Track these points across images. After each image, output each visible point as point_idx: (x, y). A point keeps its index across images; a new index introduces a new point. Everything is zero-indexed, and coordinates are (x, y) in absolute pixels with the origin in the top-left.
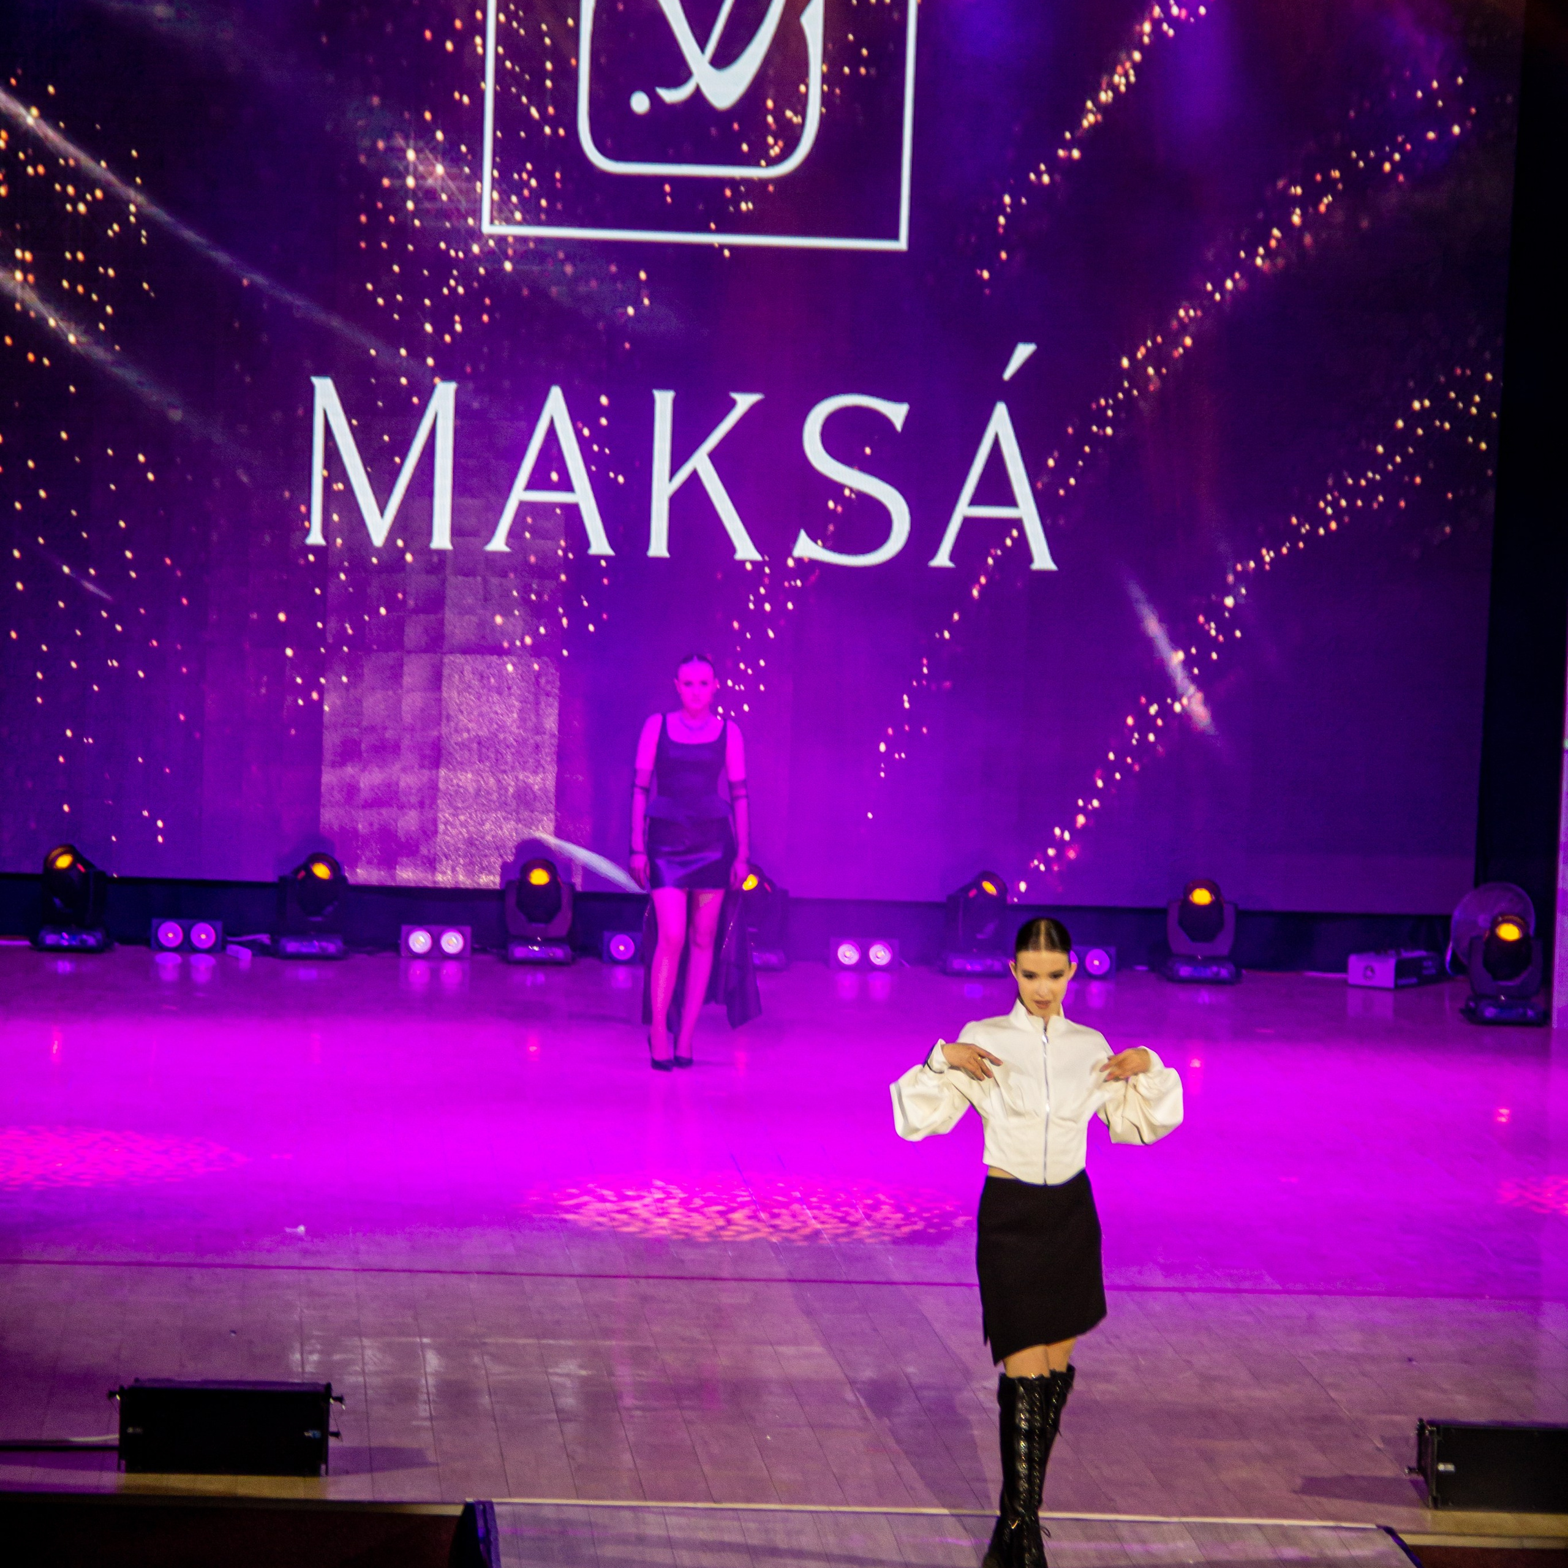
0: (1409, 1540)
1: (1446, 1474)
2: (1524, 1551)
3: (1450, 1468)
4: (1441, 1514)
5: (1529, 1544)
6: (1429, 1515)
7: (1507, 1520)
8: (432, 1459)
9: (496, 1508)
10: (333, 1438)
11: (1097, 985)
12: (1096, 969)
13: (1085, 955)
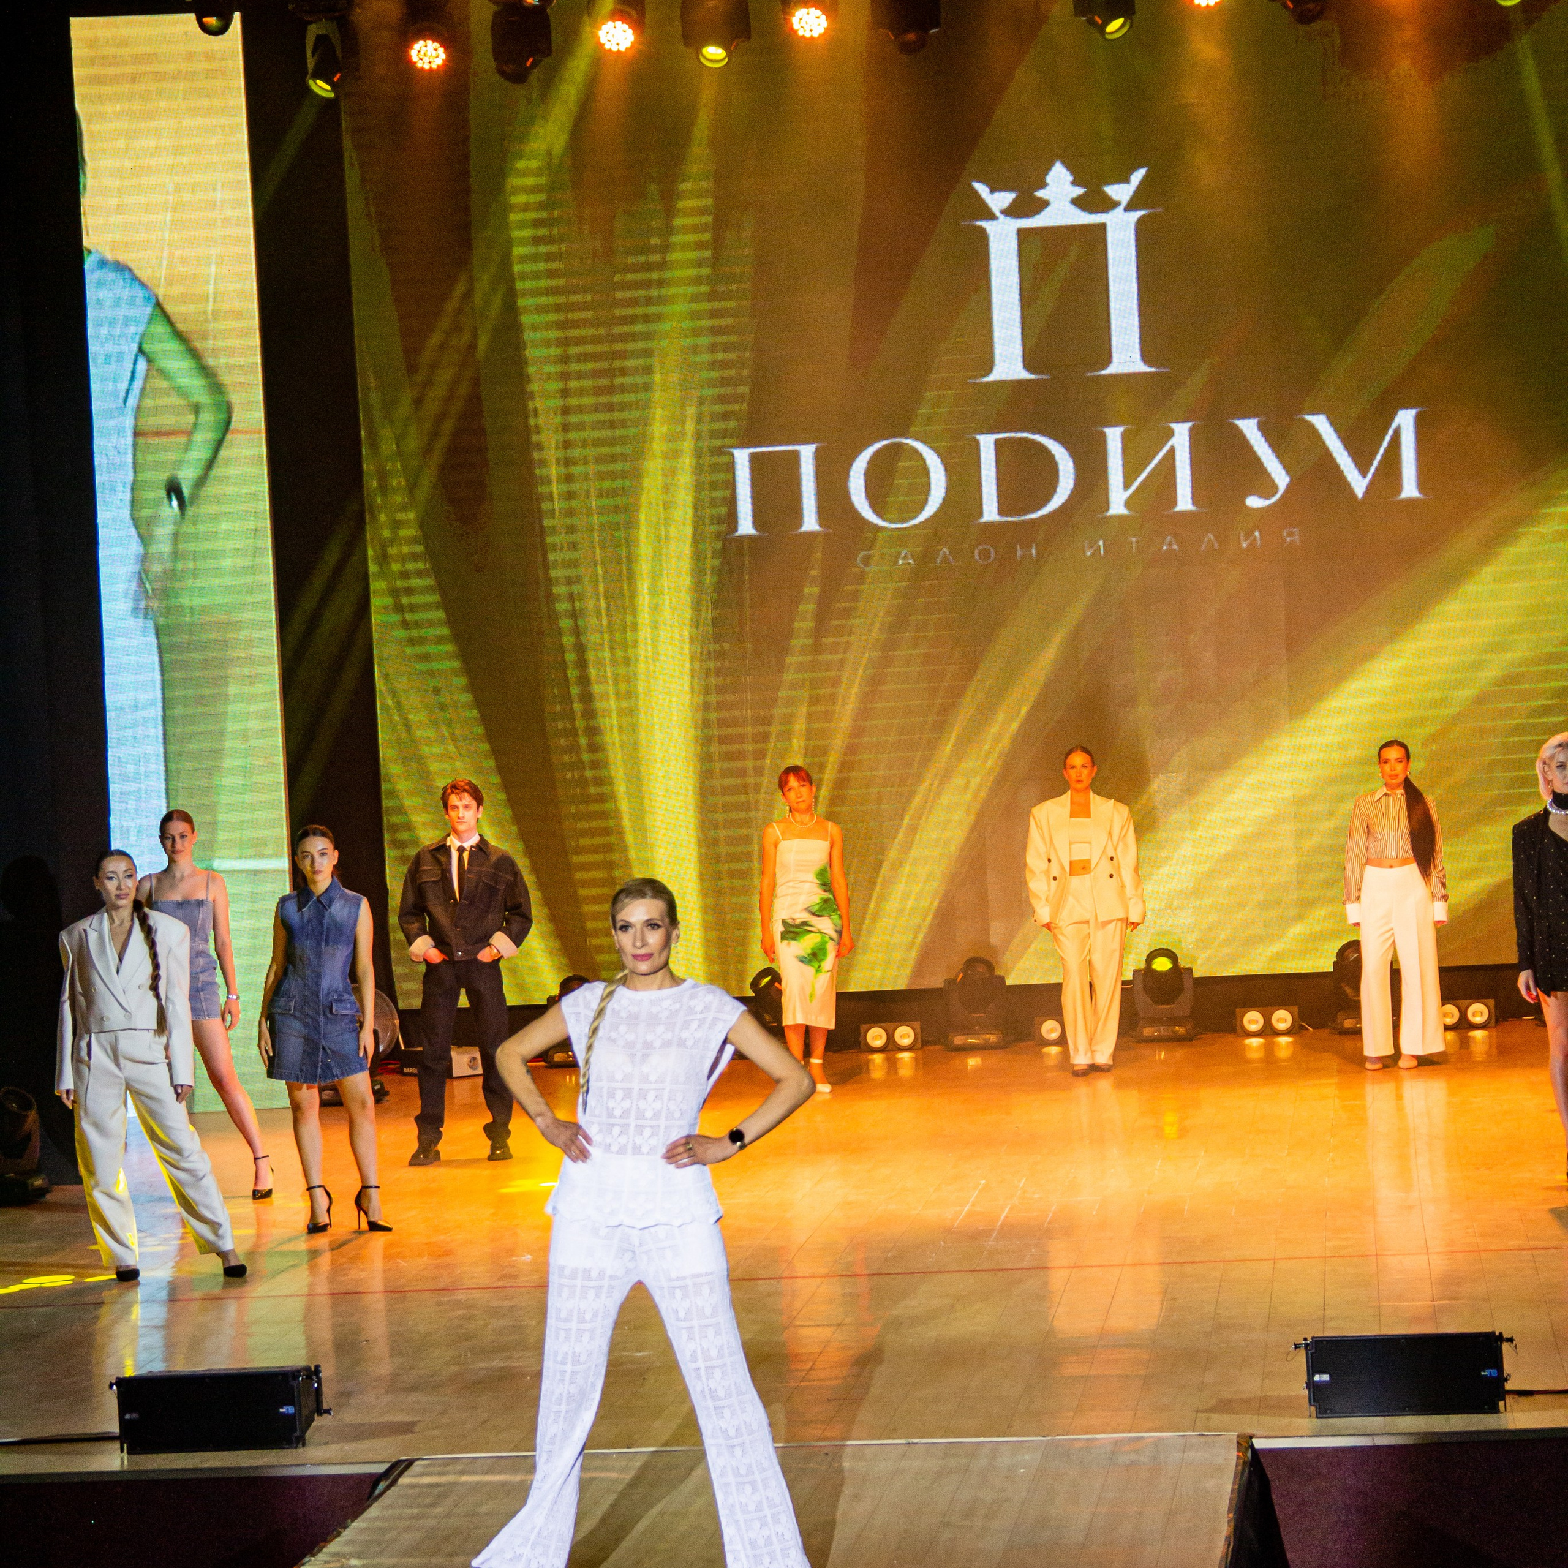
0: (1259, 1444)
1: (1321, 1384)
3: (1326, 1377)
4: (1319, 1421)
6: (1307, 1422)
7: (1377, 1422)
8: (417, 1429)
9: (417, 1463)
10: (325, 1415)
11: (1478, 1034)
12: (1478, 1020)
13: (1467, 1008)
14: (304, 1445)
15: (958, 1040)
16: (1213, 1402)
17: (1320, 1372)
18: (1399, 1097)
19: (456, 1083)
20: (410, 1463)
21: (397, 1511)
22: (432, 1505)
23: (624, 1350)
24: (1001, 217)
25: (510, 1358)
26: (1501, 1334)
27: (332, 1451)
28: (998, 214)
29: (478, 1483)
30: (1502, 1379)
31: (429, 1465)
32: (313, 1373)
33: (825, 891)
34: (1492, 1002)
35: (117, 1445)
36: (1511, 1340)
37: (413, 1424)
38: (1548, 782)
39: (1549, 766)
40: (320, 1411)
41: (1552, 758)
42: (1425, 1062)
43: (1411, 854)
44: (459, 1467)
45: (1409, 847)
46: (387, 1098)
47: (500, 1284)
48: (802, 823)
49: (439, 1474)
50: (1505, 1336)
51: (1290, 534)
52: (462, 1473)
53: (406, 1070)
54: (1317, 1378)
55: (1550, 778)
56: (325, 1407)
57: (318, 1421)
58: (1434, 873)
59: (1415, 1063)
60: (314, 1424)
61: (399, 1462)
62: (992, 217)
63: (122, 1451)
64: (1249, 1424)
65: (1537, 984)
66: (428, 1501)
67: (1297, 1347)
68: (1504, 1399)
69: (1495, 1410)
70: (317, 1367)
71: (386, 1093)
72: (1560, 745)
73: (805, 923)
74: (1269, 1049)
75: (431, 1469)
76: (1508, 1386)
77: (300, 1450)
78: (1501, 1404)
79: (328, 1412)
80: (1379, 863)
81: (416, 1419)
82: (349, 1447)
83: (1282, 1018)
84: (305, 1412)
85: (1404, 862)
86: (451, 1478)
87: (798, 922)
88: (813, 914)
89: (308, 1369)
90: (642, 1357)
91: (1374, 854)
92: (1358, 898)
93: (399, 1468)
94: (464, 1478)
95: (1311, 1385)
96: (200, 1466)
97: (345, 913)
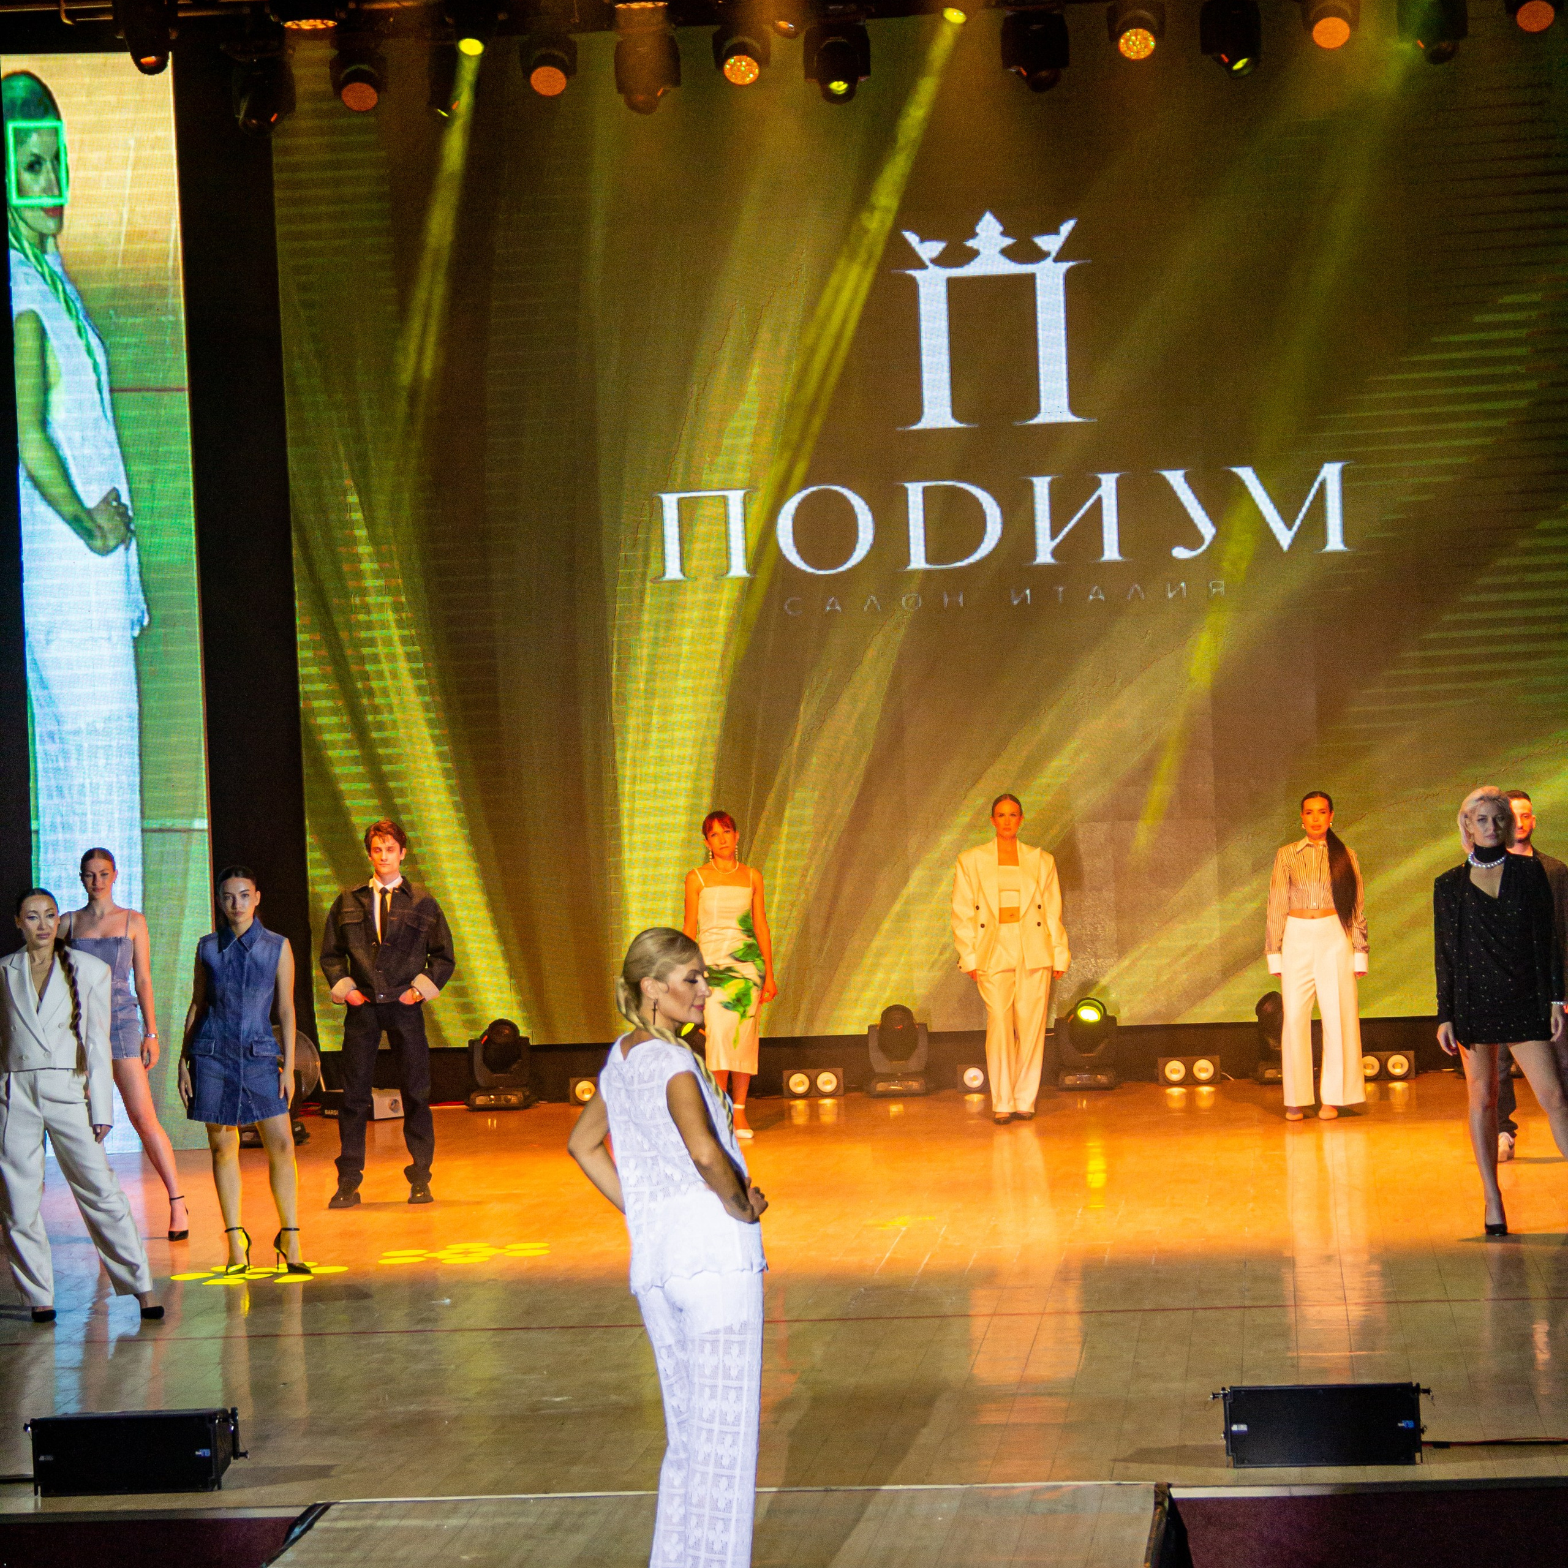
0: (1176, 1493)
1: (1239, 1434)
2: (1292, 1499)
3: (1243, 1428)
4: (1236, 1471)
5: (1298, 1492)
6: (1225, 1471)
7: (1293, 1473)
8: (333, 1473)
9: (333, 1507)
10: (241, 1459)
11: (1398, 1086)
12: (1398, 1071)
13: (1387, 1060)
14: (220, 1488)
15: (881, 1087)
16: (1130, 1452)
17: (1238, 1422)
18: (1319, 1148)
19: (377, 1126)
20: (326, 1507)
21: (312, 1555)
22: (349, 1549)
23: (544, 1395)
24: (931, 266)
25: (428, 1402)
26: (1418, 1385)
27: (248, 1494)
28: (928, 263)
29: (394, 1528)
30: (1419, 1430)
31: (343, 1510)
32: (230, 1416)
33: (749, 936)
34: (1411, 1054)
35: (31, 1487)
36: (1427, 1391)
37: (331, 1467)
38: (1469, 835)
39: (1471, 819)
40: (237, 1454)
41: (1473, 811)
42: (1345, 1113)
43: (1332, 905)
44: (376, 1512)
45: (1329, 897)
46: (308, 1140)
47: (419, 1327)
48: (726, 870)
49: (357, 1518)
50: (1422, 1387)
51: (1215, 586)
52: (379, 1517)
53: (327, 1112)
54: (1235, 1428)
55: (1472, 831)
56: (242, 1449)
57: (235, 1464)
58: (1355, 924)
59: (1335, 1114)
60: (231, 1467)
61: (315, 1506)
62: (922, 266)
63: (36, 1493)
64: (1166, 1473)
65: (1457, 1037)
66: (345, 1545)
67: (1215, 1396)
68: (1420, 1451)
69: (1411, 1461)
70: (234, 1410)
71: (307, 1136)
72: (1481, 799)
73: (729, 969)
74: (1191, 1098)
75: (347, 1513)
76: (1425, 1438)
77: (216, 1493)
78: (1418, 1455)
79: (244, 1455)
80: (1301, 914)
81: (333, 1463)
82: (265, 1490)
83: (1204, 1068)
84: (221, 1455)
85: (1326, 913)
86: (368, 1522)
87: (722, 968)
88: (737, 960)
89: (224, 1411)
90: (561, 1402)
91: (1296, 905)
92: (1280, 949)
93: (314, 1512)
94: (380, 1523)
95: (1228, 1434)
96: (114, 1509)
97: (266, 954)
